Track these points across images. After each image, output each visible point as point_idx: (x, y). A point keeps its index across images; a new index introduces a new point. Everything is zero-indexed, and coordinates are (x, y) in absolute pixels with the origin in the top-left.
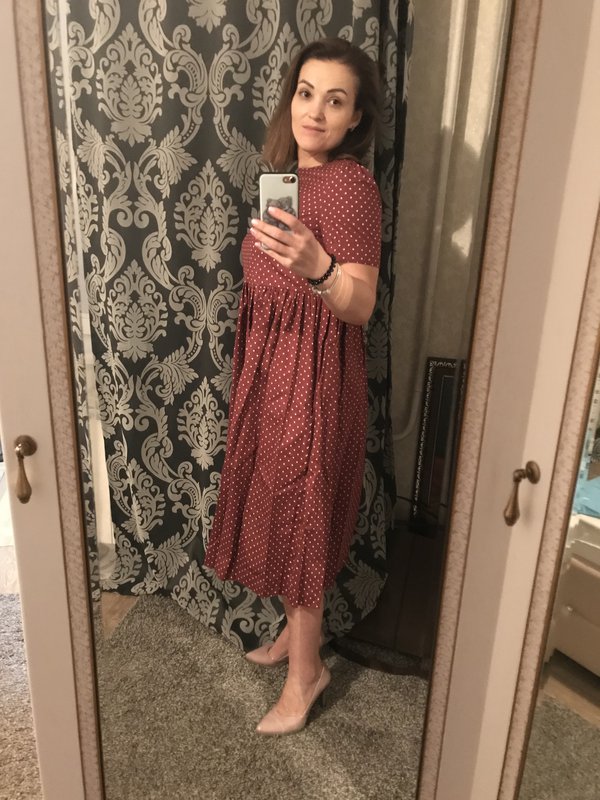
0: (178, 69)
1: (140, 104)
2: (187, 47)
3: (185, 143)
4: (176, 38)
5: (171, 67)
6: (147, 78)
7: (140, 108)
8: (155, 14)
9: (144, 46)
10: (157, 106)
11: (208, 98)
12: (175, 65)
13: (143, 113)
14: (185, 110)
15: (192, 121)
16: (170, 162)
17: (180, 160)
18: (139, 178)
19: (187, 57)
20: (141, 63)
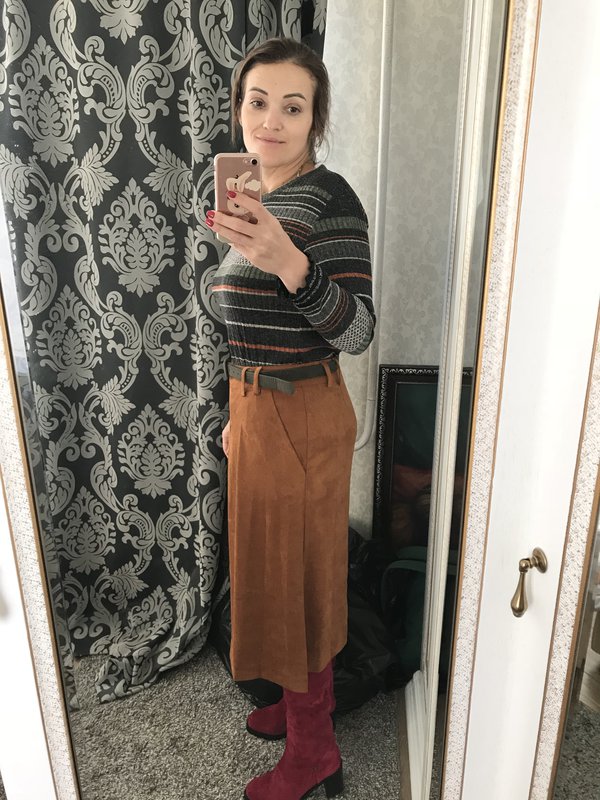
0: (93, 83)
2: (101, 60)
3: (105, 162)
4: (88, 50)
5: (85, 82)
6: (64, 93)
7: (59, 126)
8: (66, 26)
9: (58, 59)
10: (76, 122)
11: (127, 112)
12: (89, 79)
13: (63, 130)
14: (103, 127)
15: (111, 138)
16: (91, 183)
17: (101, 180)
18: (65, 199)
19: (102, 70)
20: (57, 77)
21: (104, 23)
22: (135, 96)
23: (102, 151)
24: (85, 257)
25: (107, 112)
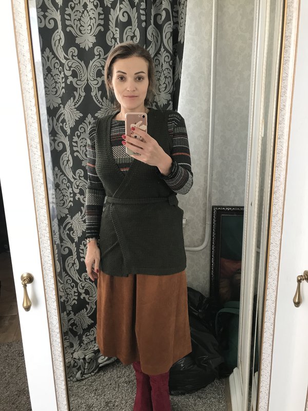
0: (72, 69)
1: (55, 88)
2: (76, 58)
3: (76, 106)
4: (70, 54)
5: (68, 69)
6: (57, 75)
7: (55, 90)
8: (59, 43)
9: (55, 58)
10: (63, 88)
11: (88, 83)
12: (70, 67)
13: (56, 92)
14: (76, 89)
15: (80, 95)
16: (69, 116)
17: (74, 115)
18: (56, 125)
19: (76, 63)
20: (55, 67)
21: (78, 41)
22: (92, 75)
23: (75, 101)
24: (66, 153)
25: (78, 82)
